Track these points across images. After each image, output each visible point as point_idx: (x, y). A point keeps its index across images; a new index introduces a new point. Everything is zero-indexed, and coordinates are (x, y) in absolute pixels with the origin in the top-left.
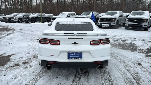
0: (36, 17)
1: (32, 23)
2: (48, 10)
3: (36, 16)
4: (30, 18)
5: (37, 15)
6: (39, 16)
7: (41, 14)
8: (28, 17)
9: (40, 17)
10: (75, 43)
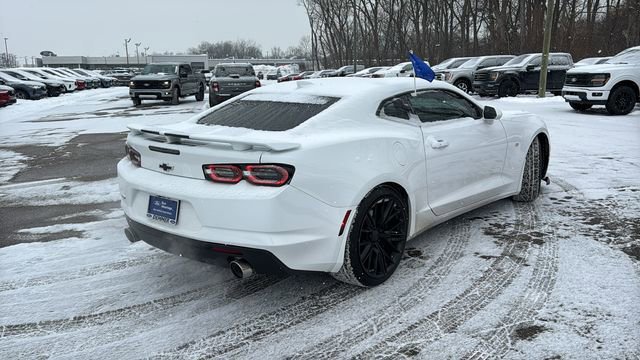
0: (521, 73)
1: (499, 97)
2: (626, 35)
3: (524, 69)
4: (496, 78)
5: (530, 62)
6: (536, 69)
7: (543, 57)
8: (489, 71)
9: (538, 72)
10: (165, 167)
